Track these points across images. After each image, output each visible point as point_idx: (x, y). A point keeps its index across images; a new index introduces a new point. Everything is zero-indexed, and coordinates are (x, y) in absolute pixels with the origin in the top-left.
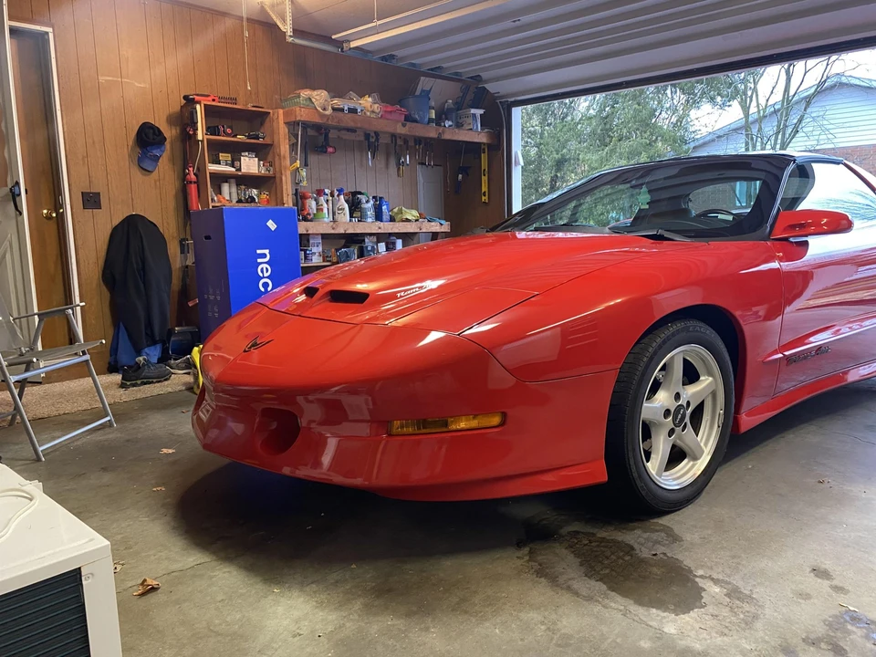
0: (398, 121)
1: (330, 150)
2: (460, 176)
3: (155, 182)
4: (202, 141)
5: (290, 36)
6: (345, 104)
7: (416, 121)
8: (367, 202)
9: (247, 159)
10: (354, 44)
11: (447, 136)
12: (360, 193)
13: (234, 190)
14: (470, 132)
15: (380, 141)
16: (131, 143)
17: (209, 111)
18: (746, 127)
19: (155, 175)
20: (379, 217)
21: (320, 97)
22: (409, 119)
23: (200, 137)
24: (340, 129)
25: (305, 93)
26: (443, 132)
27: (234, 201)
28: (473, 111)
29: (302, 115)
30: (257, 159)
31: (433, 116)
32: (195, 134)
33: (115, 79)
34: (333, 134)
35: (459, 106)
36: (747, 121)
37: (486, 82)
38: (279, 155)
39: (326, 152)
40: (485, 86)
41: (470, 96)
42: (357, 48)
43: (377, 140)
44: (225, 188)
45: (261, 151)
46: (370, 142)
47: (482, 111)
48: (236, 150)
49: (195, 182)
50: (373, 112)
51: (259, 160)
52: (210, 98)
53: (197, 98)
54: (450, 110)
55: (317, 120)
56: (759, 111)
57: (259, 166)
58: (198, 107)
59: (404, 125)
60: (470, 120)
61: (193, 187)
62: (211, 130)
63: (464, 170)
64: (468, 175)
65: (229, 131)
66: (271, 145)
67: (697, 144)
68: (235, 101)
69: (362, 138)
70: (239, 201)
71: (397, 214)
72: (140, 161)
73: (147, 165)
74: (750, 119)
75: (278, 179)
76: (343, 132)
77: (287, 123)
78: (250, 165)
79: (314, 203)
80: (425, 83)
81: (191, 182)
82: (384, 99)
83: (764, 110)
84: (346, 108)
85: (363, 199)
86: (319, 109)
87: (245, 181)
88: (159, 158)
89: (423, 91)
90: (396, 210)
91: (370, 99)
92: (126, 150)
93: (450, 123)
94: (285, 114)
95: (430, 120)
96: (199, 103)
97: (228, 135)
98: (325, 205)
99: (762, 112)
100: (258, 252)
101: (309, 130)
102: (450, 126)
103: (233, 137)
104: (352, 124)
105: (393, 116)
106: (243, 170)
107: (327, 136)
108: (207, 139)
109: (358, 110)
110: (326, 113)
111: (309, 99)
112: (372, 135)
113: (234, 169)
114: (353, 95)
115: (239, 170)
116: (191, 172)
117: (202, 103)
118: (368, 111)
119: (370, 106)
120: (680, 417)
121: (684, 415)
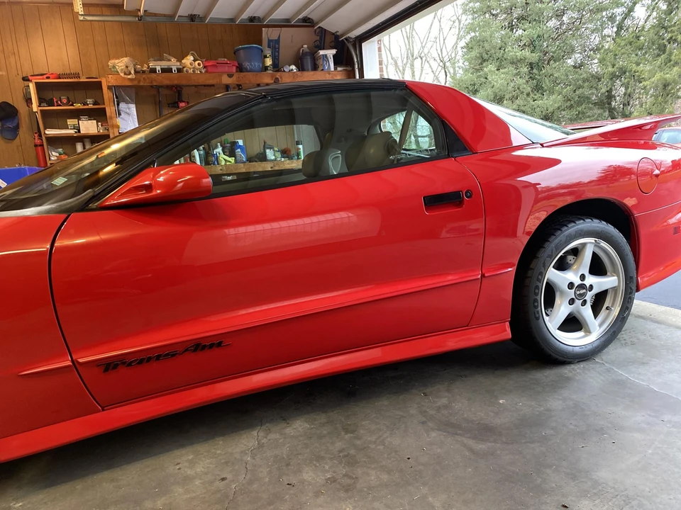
0: (223, 73)
1: (182, 105)
3: (18, 146)
4: (37, 112)
5: (82, 15)
6: (160, 66)
7: (247, 70)
9: (85, 122)
11: (287, 80)
14: (322, 72)
19: (17, 140)
21: (122, 64)
22: (240, 69)
23: (35, 109)
26: (281, 77)
28: (322, 52)
30: (95, 121)
32: (32, 108)
39: (178, 106)
44: (79, 145)
45: (98, 114)
47: (334, 51)
48: (77, 114)
49: (40, 145)
50: (195, 68)
51: (97, 122)
52: (45, 76)
53: (30, 78)
55: (126, 83)
57: (98, 126)
58: (31, 85)
59: (230, 76)
60: (321, 61)
61: (40, 149)
65: (65, 101)
66: (105, 108)
68: (77, 76)
72: (2, 132)
73: (8, 135)
76: (200, 88)
78: (89, 127)
81: (37, 146)
84: (158, 68)
86: (123, 75)
88: (17, 127)
89: (270, 41)
91: (191, 58)
94: (107, 81)
95: (266, 69)
96: (31, 81)
97: (67, 104)
102: (292, 70)
103: (72, 105)
104: (167, 82)
105: (220, 69)
106: (83, 131)
107: (180, 93)
108: (41, 110)
109: (174, 68)
110: (129, 77)
111: (114, 67)
112: (231, 86)
113: (74, 132)
114: (170, 57)
115: (79, 131)
116: (36, 138)
117: (35, 81)
118: (190, 69)
119: (191, 64)
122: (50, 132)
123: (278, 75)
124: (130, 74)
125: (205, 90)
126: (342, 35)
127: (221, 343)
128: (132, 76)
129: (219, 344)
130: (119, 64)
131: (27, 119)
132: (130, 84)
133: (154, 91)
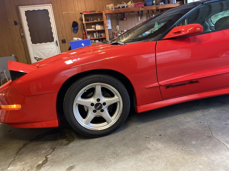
0: (140, 7)
1: (125, 19)
6: (121, 6)
7: (148, 5)
9: (97, 26)
11: (160, 8)
13: (97, 34)
14: (172, 4)
16: (71, 27)
19: (78, 33)
22: (145, 5)
24: (128, 12)
27: (97, 37)
29: (107, 12)
31: (154, 2)
32: (83, 22)
33: (66, 12)
34: (126, 14)
38: (105, 24)
43: (142, 13)
44: (95, 34)
45: (102, 23)
46: (140, 14)
48: (95, 24)
49: (85, 34)
50: (132, 6)
52: (86, 12)
53: (82, 13)
55: (112, 12)
57: (101, 27)
58: (83, 15)
59: (143, 7)
62: (87, 20)
66: (103, 21)
68: (95, 11)
69: (137, 13)
70: (99, 37)
72: (74, 30)
73: (75, 31)
75: (105, 30)
76: (130, 13)
77: (105, 15)
78: (98, 27)
82: (134, 1)
86: (111, 9)
87: (99, 32)
88: (78, 29)
92: (70, 29)
94: (105, 12)
97: (92, 21)
102: (162, 4)
103: (93, 21)
104: (123, 11)
105: (139, 6)
106: (97, 29)
107: (124, 15)
108: (85, 23)
109: (126, 6)
110: (113, 10)
111: (108, 7)
112: (140, 12)
113: (94, 29)
114: (124, 3)
115: (95, 29)
116: (84, 32)
117: (84, 14)
118: (130, 6)
119: (130, 4)
120: (98, 107)
121: (101, 107)
122: (88, 30)
123: (158, 6)
124: (113, 9)
125: (132, 14)
127: (198, 81)
128: (114, 10)
129: (197, 82)
130: (110, 6)
131: (80, 26)
133: (116, 15)
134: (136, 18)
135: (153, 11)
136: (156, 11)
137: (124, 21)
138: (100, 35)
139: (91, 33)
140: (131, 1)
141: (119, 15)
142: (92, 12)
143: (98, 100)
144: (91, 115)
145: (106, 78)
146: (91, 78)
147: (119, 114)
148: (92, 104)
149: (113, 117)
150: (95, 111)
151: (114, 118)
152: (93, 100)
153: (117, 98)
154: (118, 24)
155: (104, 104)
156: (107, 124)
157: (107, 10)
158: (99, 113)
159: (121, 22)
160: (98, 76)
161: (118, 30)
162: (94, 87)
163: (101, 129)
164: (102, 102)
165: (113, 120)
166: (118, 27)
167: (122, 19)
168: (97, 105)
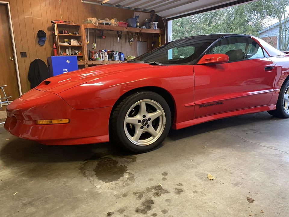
0: (124, 27)
1: (104, 37)
2: (153, 45)
3: (44, 49)
4: (57, 36)
5: (82, 0)
6: (105, 22)
7: (131, 27)
8: (116, 54)
9: (73, 41)
10: (104, 2)
11: (143, 31)
12: (114, 51)
13: (70, 51)
14: (152, 30)
15: (123, 34)
16: (36, 37)
17: (59, 26)
18: (280, 25)
19: (44, 47)
20: (120, 59)
21: (94, 20)
22: (129, 26)
23: (56, 34)
24: (108, 30)
25: (89, 19)
26: (142, 30)
27: (70, 54)
28: (154, 23)
29: (88, 26)
30: (76, 41)
31: (138, 24)
32: (55, 34)
33: (30, 17)
34: (105, 32)
35: (150, 21)
36: (280, 23)
37: (157, 12)
38: (83, 39)
39: (102, 38)
40: (157, 14)
41: (154, 18)
42: (106, 3)
43: (121, 33)
44: (67, 50)
45: (78, 38)
46: (119, 34)
47: (157, 23)
48: (70, 38)
49: (56, 49)
50: (115, 24)
51: (77, 41)
52: (60, 22)
54: (146, 22)
56: (285, 19)
57: (77, 43)
58: (55, 24)
59: (126, 28)
60: (153, 26)
61: (55, 50)
62: (60, 32)
63: (154, 43)
64: (155, 44)
65: (66, 32)
66: (81, 36)
67: (262, 32)
68: (69, 22)
69: (116, 33)
70: (72, 54)
71: (129, 58)
72: (39, 42)
73: (41, 43)
74: (282, 22)
75: (83, 47)
76: (109, 31)
77: (85, 29)
78: (74, 43)
79: (98, 55)
80: (136, 14)
81: (54, 49)
82: (118, 20)
83: (287, 18)
84: (104, 23)
85: (114, 53)
86: (94, 24)
87: (74, 48)
88: (45, 41)
89: (136, 16)
90: (129, 57)
91: (114, 20)
92: (34, 39)
93: (145, 27)
94: (85, 26)
95: (137, 26)
96: (55, 23)
98: (101, 55)
99: (286, 20)
100: (64, 70)
101: (96, 31)
102: (145, 28)
103: (68, 34)
104: (107, 29)
105: (123, 25)
106: (72, 44)
107: (102, 33)
108: (58, 35)
109: (109, 24)
111: (90, 21)
112: (119, 32)
113: (68, 44)
114: (107, 19)
115: (70, 44)
116: (55, 46)
117: (57, 23)
118: (113, 24)
119: (114, 22)
120: (145, 123)
121: (147, 122)
122: (61, 44)
123: (141, 29)
124: (96, 24)
125: (111, 32)
126: (163, 17)
128: (97, 25)
132: (95, 28)
133: (93, 31)
134: (114, 38)
135: (132, 34)
136: (135, 34)
137: (101, 40)
138: (74, 52)
139: (64, 48)
140: (115, 19)
141: (97, 32)
142: (66, 22)
143: (144, 116)
144: (139, 132)
145: (150, 94)
146: (138, 96)
147: (163, 127)
148: (139, 121)
149: (157, 131)
150: (148, 126)
151: (159, 131)
152: (139, 117)
153: (159, 112)
154: (96, 42)
155: (150, 119)
156: (153, 138)
157: (89, 24)
158: (145, 129)
159: (98, 40)
160: (143, 93)
161: (95, 48)
162: (139, 104)
163: (150, 143)
164: (147, 118)
165: (158, 133)
166: (95, 45)
167: (101, 37)
168: (144, 121)
